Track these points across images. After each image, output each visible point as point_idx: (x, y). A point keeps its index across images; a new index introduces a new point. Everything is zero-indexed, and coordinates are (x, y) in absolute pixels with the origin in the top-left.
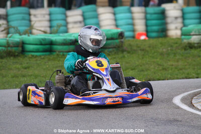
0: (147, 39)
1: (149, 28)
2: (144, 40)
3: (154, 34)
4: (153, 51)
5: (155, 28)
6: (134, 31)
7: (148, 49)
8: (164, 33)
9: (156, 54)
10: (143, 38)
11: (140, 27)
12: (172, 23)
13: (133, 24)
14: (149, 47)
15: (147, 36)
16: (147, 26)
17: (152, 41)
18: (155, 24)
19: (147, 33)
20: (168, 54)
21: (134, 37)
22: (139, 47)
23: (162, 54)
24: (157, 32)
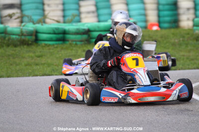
0: (159, 29)
1: (162, 19)
2: (156, 31)
3: (166, 25)
4: (165, 42)
5: (168, 19)
6: (146, 21)
7: (160, 39)
8: (176, 24)
9: (168, 44)
10: (155, 28)
11: (152, 17)
12: (184, 14)
13: (145, 15)
14: (162, 37)
15: (159, 26)
16: (159, 16)
17: (164, 32)
18: (167, 15)
19: (159, 24)
20: (180, 45)
21: (146, 27)
22: (151, 37)
23: (174, 44)
24: (170, 22)
